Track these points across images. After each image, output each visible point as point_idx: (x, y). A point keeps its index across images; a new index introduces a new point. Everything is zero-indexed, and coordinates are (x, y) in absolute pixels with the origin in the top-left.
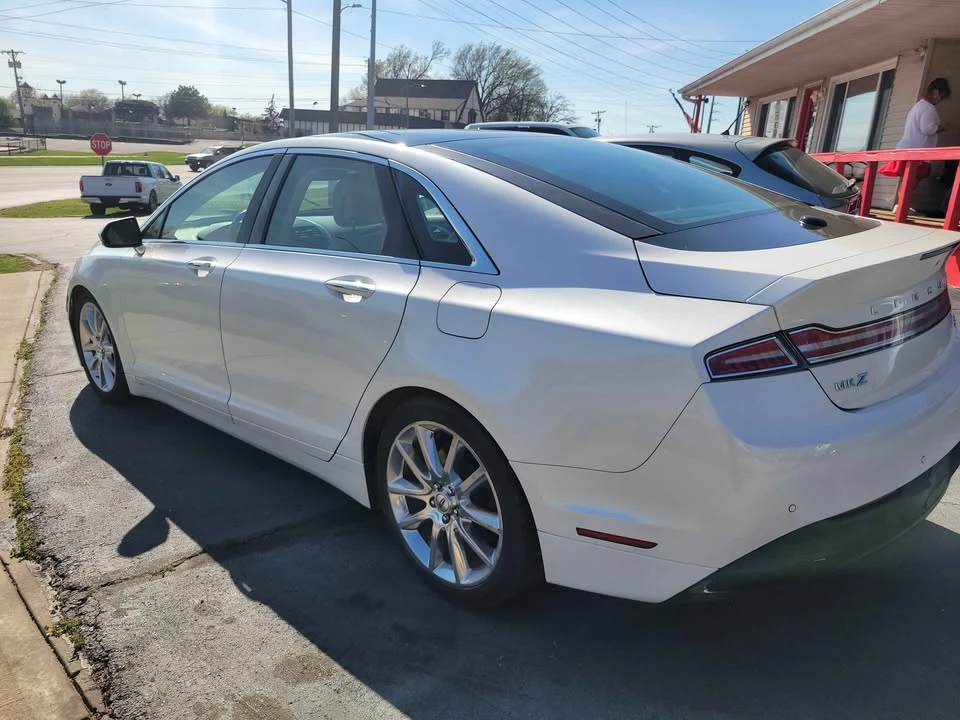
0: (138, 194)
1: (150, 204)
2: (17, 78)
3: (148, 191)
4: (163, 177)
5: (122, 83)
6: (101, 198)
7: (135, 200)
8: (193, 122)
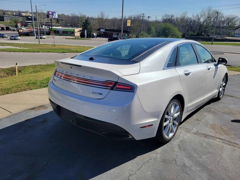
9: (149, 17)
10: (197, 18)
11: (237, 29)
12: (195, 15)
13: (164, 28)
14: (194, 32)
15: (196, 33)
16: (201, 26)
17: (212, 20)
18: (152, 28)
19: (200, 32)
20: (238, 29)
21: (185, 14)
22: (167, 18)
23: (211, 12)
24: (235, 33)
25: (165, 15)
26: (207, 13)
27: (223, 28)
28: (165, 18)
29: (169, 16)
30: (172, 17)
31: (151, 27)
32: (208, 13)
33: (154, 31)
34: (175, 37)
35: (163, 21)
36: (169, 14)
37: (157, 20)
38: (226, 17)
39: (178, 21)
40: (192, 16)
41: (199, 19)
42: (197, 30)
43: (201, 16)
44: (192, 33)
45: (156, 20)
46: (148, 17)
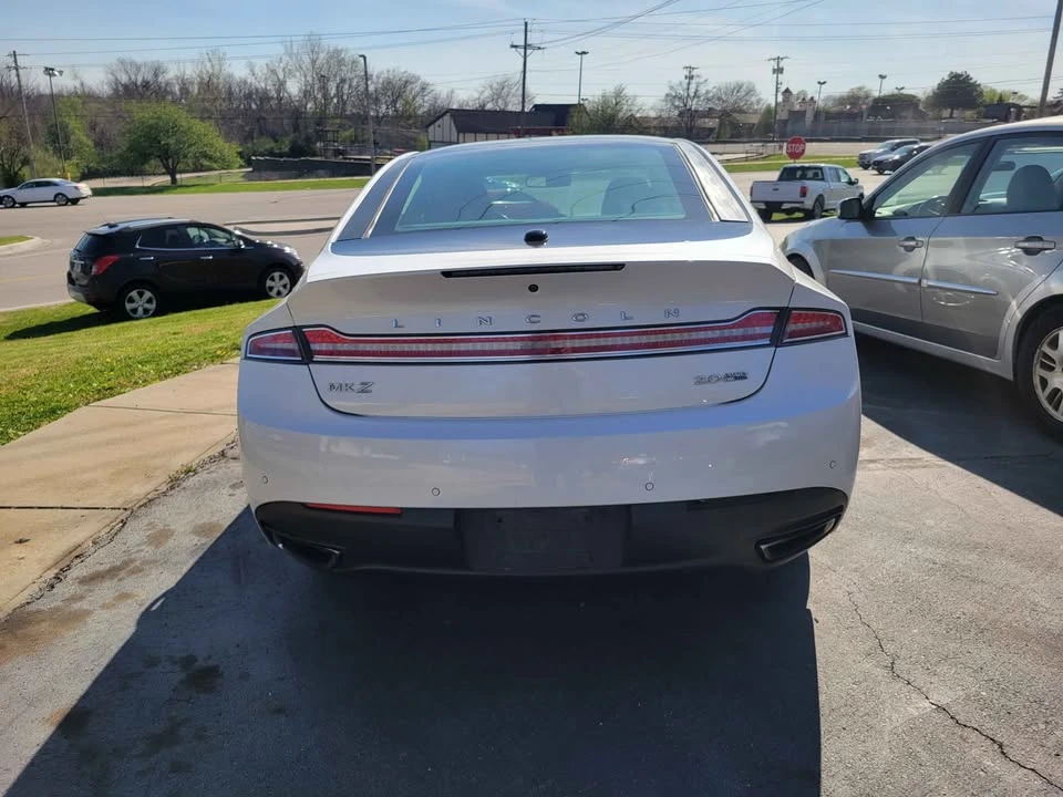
0: (802, 199)
1: (813, 210)
2: (777, 84)
3: (815, 196)
4: (839, 180)
5: (882, 77)
6: (766, 203)
7: (797, 205)
8: (956, 113)
9: (49, 71)
10: (270, 82)
11: (433, 122)
12: (261, 66)
13: (151, 127)
14: (276, 141)
15: (287, 142)
16: (297, 114)
17: (333, 92)
18: (73, 124)
19: (300, 142)
20: (437, 124)
21: (215, 62)
22: (133, 78)
23: (322, 56)
24: (431, 138)
25: (122, 62)
26: (307, 60)
27: (378, 120)
28: (124, 79)
29: (143, 69)
30: (156, 75)
31: (67, 120)
32: (313, 62)
33: (84, 139)
34: (215, 165)
35: (116, 90)
36: (139, 59)
37: (82, 84)
38: (378, 77)
39: (187, 92)
40: (248, 71)
41: (281, 85)
42: (286, 134)
43: (289, 73)
44: (269, 144)
45: (78, 85)
46: (47, 69)
